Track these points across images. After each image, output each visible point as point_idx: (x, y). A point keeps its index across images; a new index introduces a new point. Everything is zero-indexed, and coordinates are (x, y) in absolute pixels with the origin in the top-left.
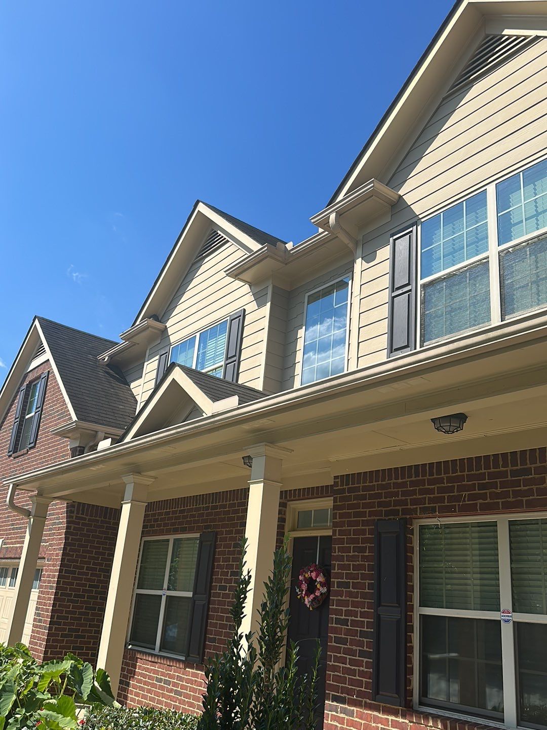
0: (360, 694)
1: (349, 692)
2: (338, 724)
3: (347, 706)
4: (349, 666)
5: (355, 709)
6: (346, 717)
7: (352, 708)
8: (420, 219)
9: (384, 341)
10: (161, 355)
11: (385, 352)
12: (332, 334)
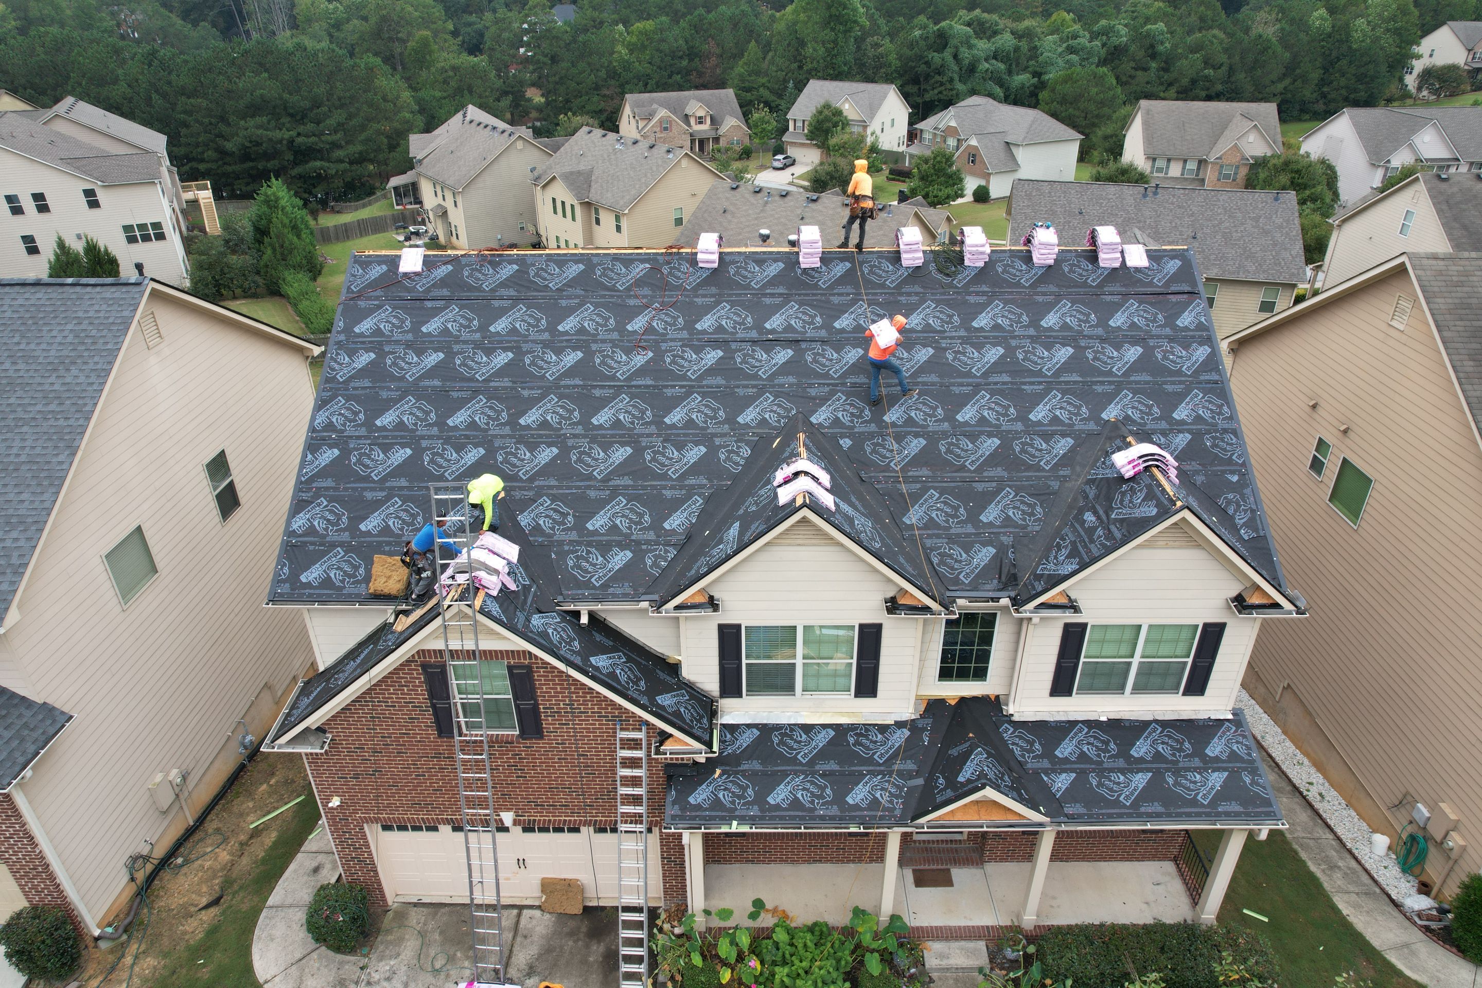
8: (1091, 622)
9: (1048, 685)
10: (722, 628)
11: (1048, 691)
12: (976, 648)
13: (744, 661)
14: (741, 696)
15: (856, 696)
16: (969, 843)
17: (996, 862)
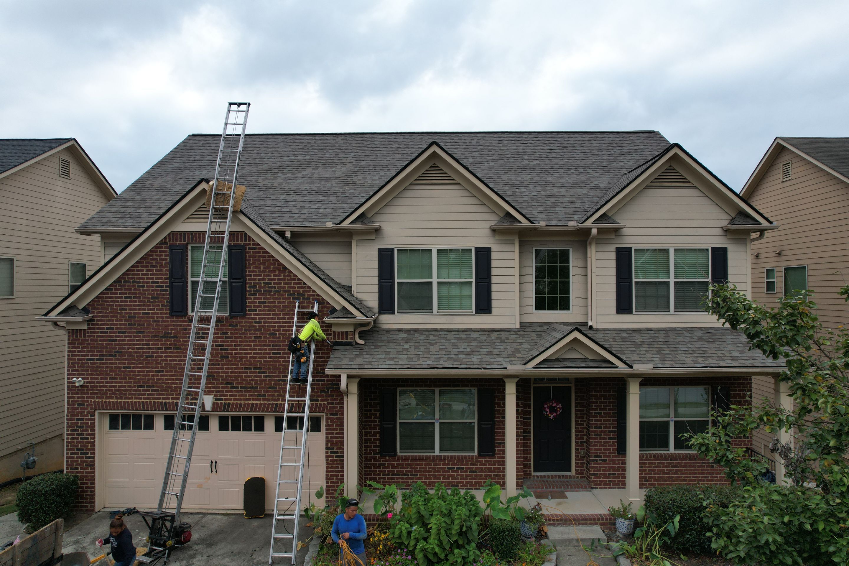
0: (609, 453)
1: (603, 453)
2: (597, 465)
3: (602, 458)
4: (603, 444)
5: (607, 459)
6: (602, 462)
8: (634, 246)
9: (613, 303)
10: (382, 252)
11: (614, 309)
12: (558, 280)
13: (396, 281)
14: (393, 313)
15: (477, 312)
16: (578, 477)
17: (601, 488)
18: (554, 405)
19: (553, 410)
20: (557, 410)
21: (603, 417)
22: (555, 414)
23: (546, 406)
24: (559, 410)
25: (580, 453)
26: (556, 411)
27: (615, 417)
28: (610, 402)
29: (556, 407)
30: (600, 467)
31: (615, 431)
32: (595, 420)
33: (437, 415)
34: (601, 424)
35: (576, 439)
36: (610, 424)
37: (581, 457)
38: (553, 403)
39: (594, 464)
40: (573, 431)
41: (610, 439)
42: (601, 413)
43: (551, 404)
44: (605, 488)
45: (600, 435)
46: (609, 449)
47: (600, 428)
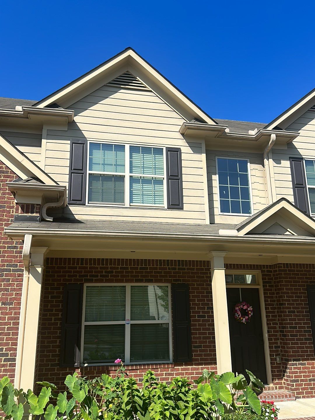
0: (307, 356)
1: (301, 356)
2: (297, 370)
3: (301, 362)
4: (300, 345)
5: (306, 362)
6: (302, 366)
7: (304, 362)
8: (305, 157)
12: (239, 186)
15: (169, 207)
16: (276, 388)
17: (304, 397)
18: (245, 307)
19: (244, 313)
20: (248, 312)
21: (296, 316)
22: (247, 317)
23: (237, 308)
24: (250, 312)
25: (276, 359)
26: (247, 314)
27: (308, 316)
28: (301, 301)
29: (247, 309)
30: (300, 372)
31: (310, 331)
32: (290, 320)
33: (128, 316)
34: (296, 324)
35: (270, 343)
36: (304, 324)
37: (277, 363)
38: (244, 306)
39: (295, 368)
40: (266, 336)
41: (306, 339)
42: (294, 312)
43: (242, 306)
44: (308, 397)
45: (296, 336)
46: (307, 351)
47: (296, 327)
